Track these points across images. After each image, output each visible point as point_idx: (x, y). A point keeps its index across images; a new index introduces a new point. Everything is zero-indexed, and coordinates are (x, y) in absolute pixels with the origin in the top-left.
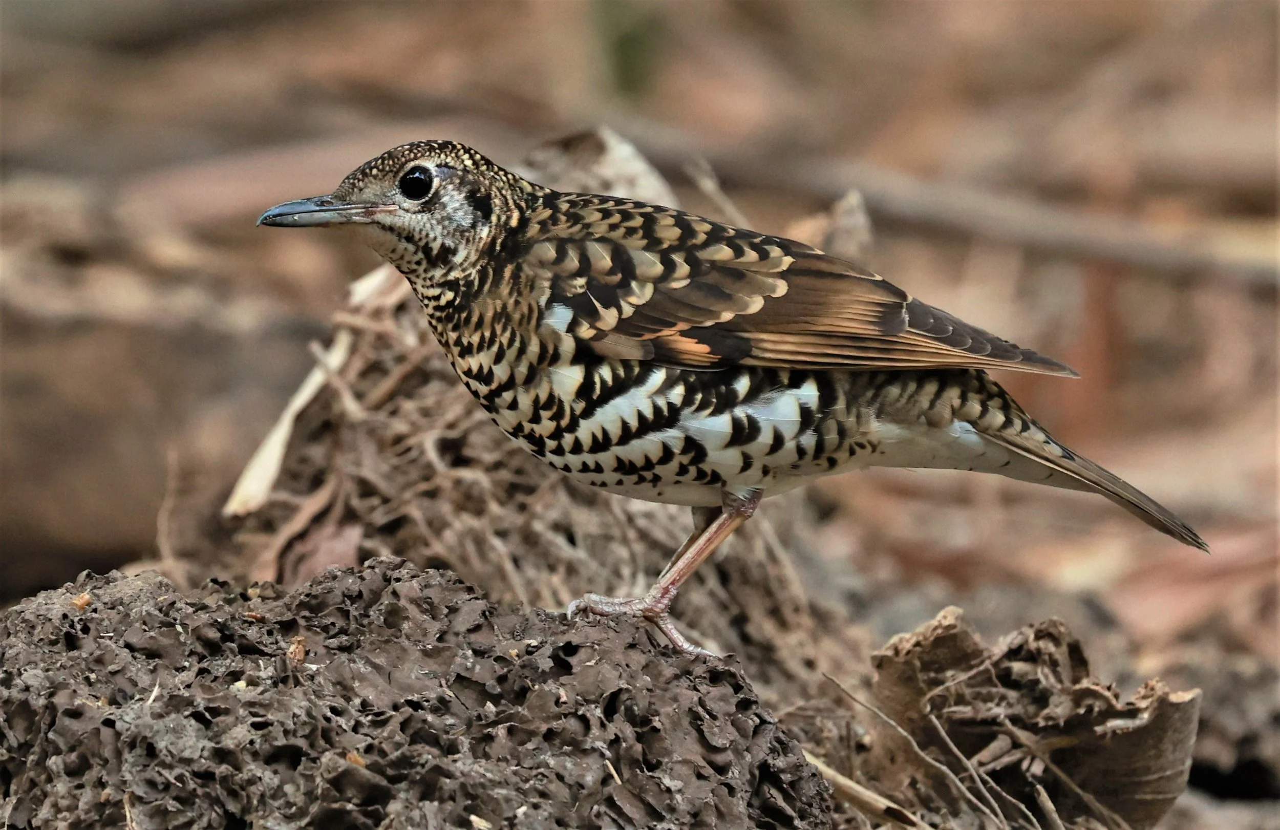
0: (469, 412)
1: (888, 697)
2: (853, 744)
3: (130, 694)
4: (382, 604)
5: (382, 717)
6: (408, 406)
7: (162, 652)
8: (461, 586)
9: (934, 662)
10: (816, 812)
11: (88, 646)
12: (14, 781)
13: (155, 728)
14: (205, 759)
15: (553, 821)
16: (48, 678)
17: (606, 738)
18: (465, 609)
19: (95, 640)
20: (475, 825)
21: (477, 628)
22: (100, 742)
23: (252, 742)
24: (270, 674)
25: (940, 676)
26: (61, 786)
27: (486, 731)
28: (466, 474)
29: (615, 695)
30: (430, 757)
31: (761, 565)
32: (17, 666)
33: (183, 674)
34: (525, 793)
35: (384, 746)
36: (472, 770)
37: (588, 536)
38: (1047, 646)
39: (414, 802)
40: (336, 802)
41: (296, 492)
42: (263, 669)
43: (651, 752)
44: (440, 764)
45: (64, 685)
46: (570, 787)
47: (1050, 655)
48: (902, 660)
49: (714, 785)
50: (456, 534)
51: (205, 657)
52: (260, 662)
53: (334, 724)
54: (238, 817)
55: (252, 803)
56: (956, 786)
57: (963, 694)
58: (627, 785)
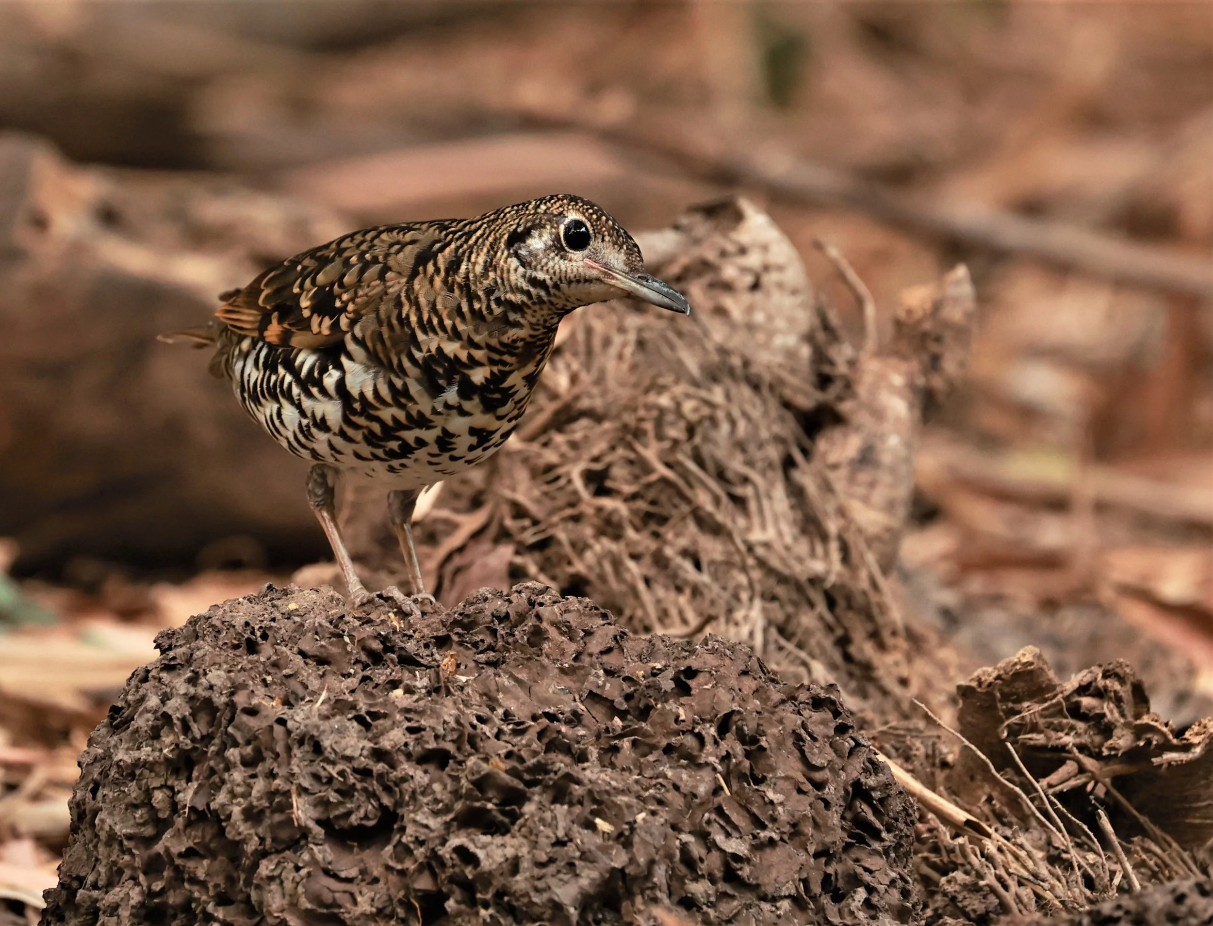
0: (613, 448)
1: (970, 723)
2: (937, 761)
3: (301, 695)
4: (526, 625)
5: (522, 727)
6: (559, 439)
7: (330, 659)
8: (596, 612)
9: (1013, 694)
10: (901, 826)
11: (267, 651)
12: (196, 768)
13: (322, 728)
14: (365, 757)
15: (668, 826)
16: (229, 678)
17: (719, 753)
18: (599, 633)
19: (273, 645)
20: (599, 827)
21: (609, 651)
22: (273, 739)
23: (406, 744)
24: (425, 684)
25: (1017, 707)
26: (238, 775)
27: (613, 742)
28: (608, 503)
29: (728, 716)
30: (562, 765)
31: (864, 593)
32: (203, 666)
33: (349, 680)
34: (644, 800)
35: (522, 753)
36: (598, 778)
37: (712, 562)
38: (1114, 685)
39: (547, 805)
40: (478, 800)
41: (457, 511)
42: (419, 679)
43: (757, 768)
44: (571, 771)
45: (244, 686)
46: (685, 796)
47: (1115, 692)
48: (984, 691)
49: (812, 799)
50: (596, 555)
51: (368, 665)
52: (417, 673)
53: (479, 731)
54: (392, 809)
55: (404, 799)
56: (1027, 805)
57: (1037, 723)
58: (735, 796)
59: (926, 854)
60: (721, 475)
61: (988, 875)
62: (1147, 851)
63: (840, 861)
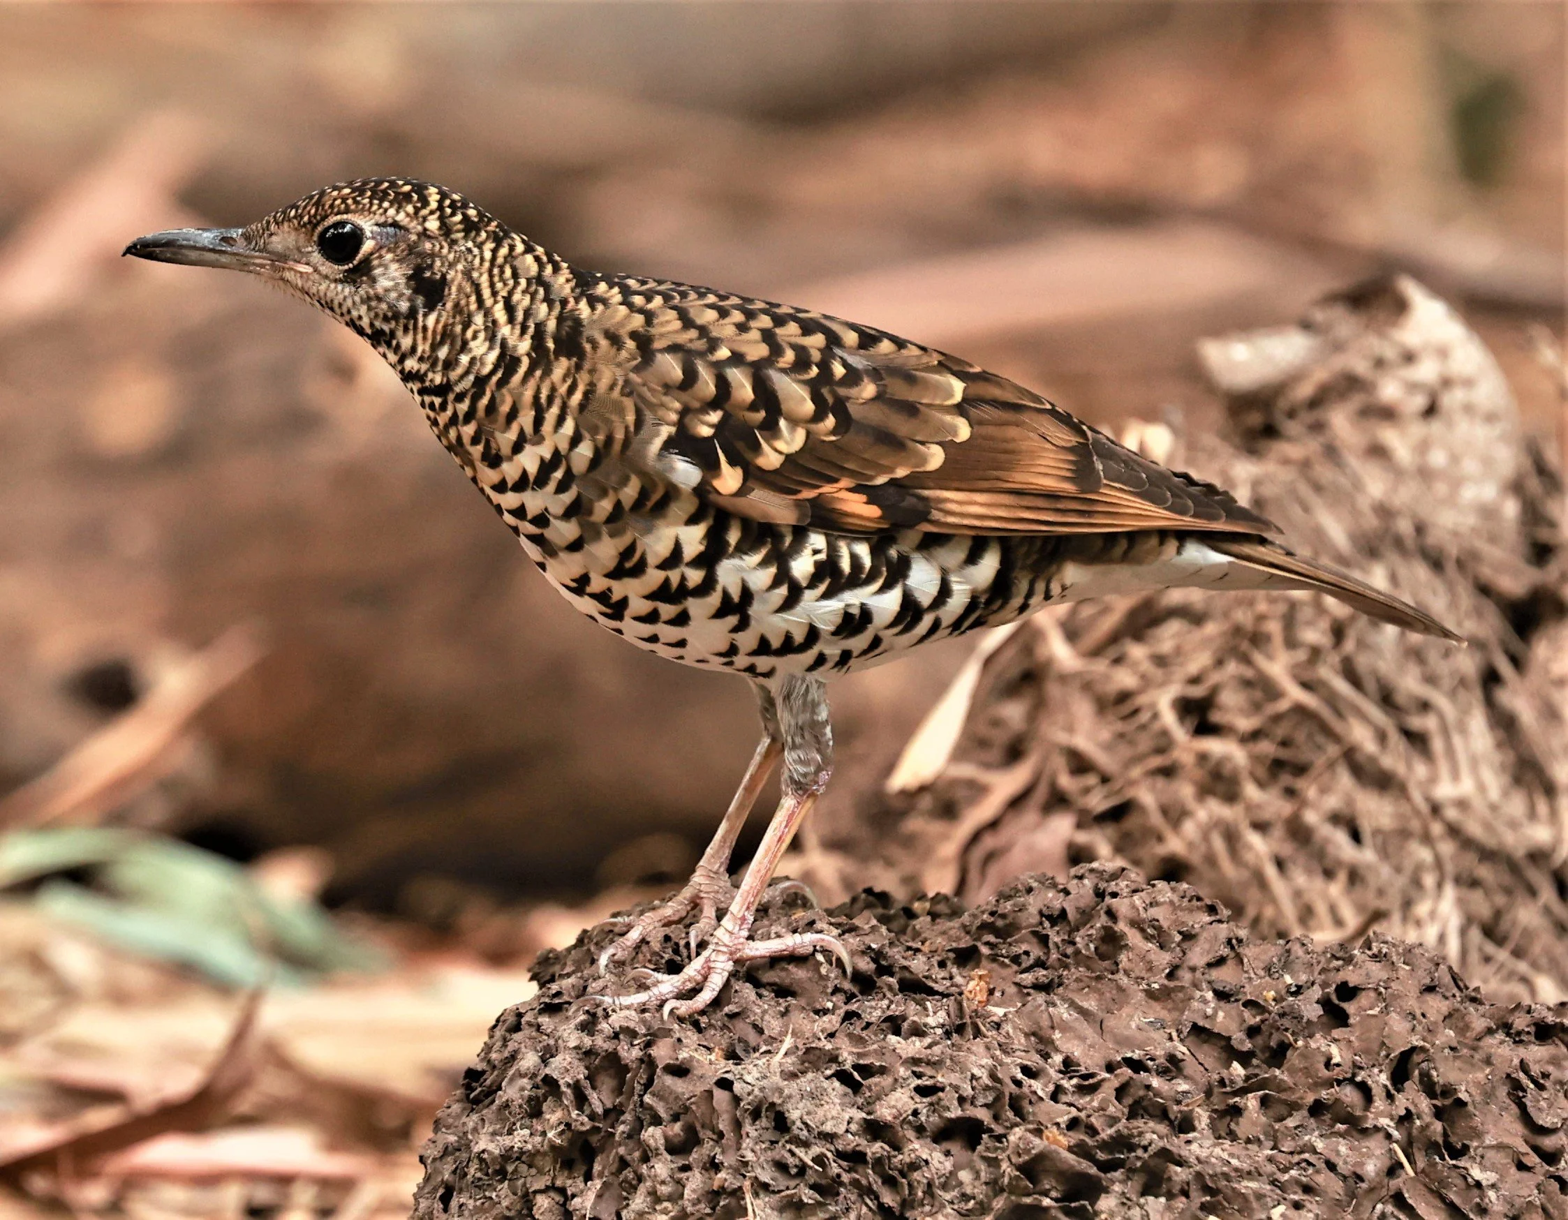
0: (1219, 663)
3: (753, 1043)
4: (1092, 927)
5: (1091, 1081)
6: (1137, 652)
7: (796, 988)
8: (1199, 904)
12: (599, 1158)
13: (786, 1092)
14: (853, 1134)
16: (644, 1021)
17: (1394, 1112)
18: (1204, 935)
21: (1220, 961)
22: (713, 1110)
23: (915, 1113)
24: (941, 1021)
26: (662, 1167)
27: (1231, 1101)
28: (1215, 746)
29: (1406, 1056)
30: (1155, 1136)
33: (825, 1018)
34: (1282, 1187)
35: (1093, 1120)
37: (1377, 832)
39: (1134, 1198)
40: (1028, 1195)
41: (988, 766)
42: (931, 1014)
43: (1454, 1134)
44: (1168, 1147)
45: (665, 1032)
46: (1345, 1178)
49: (1540, 1179)
50: (1199, 826)
51: (853, 996)
52: (928, 1003)
53: (1025, 1090)
54: (897, 1211)
55: (916, 1194)
58: (1422, 1177)
60: (1387, 699)
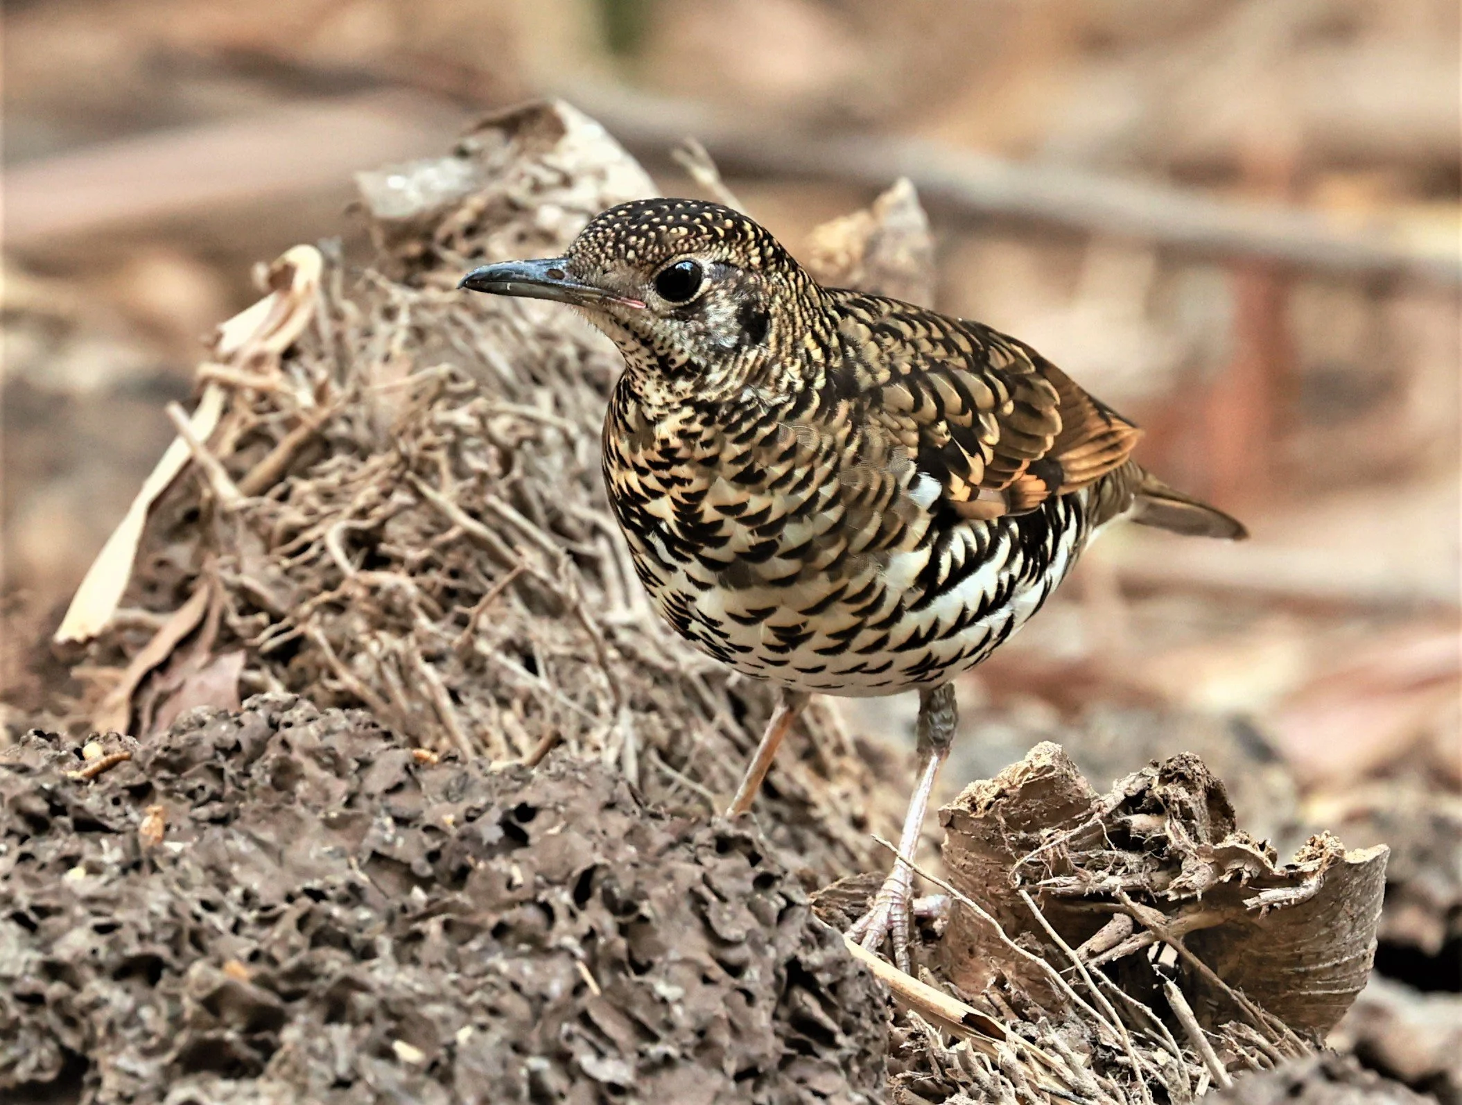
0: (386, 494)
1: (962, 867)
4: (267, 758)
5: (272, 913)
6: (303, 487)
8: (375, 730)
9: (1024, 818)
10: (866, 1023)
14: (34, 975)
15: (508, 1046)
17: (577, 931)
18: (380, 762)
20: (401, 1056)
21: (397, 788)
23: (94, 952)
24: (117, 858)
25: (1034, 836)
27: (413, 927)
28: (384, 578)
29: (588, 874)
30: (337, 966)
34: (468, 1010)
35: (275, 951)
36: (395, 981)
37: (552, 659)
38: (1177, 792)
39: (318, 1026)
40: (211, 1029)
41: (153, 610)
42: (106, 851)
43: (639, 950)
44: (352, 974)
46: (530, 999)
47: (1181, 803)
48: (982, 816)
49: (725, 991)
50: (371, 656)
51: (27, 838)
52: (103, 841)
53: (205, 924)
54: (78, 1053)
55: (97, 1035)
56: (1058, 984)
57: (1065, 860)
58: (609, 996)
59: (908, 1073)
60: (556, 527)
61: (1005, 1096)
62: (1247, 1043)
63: (776, 1082)
